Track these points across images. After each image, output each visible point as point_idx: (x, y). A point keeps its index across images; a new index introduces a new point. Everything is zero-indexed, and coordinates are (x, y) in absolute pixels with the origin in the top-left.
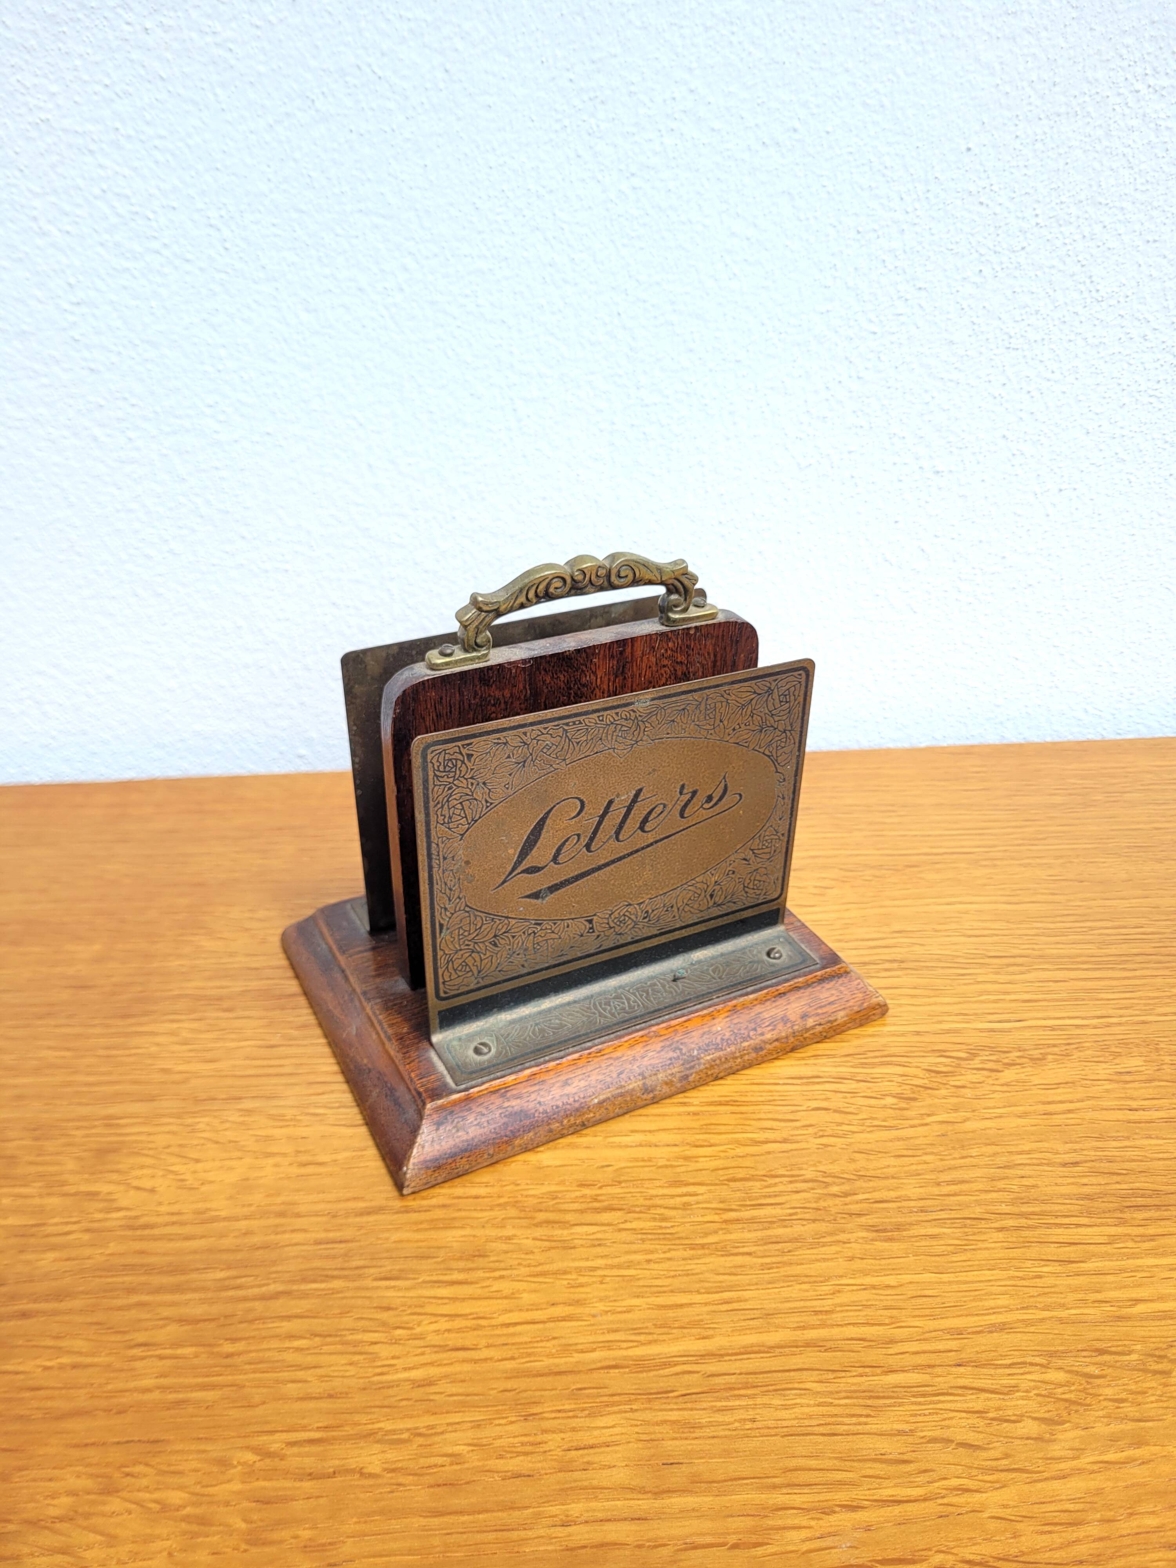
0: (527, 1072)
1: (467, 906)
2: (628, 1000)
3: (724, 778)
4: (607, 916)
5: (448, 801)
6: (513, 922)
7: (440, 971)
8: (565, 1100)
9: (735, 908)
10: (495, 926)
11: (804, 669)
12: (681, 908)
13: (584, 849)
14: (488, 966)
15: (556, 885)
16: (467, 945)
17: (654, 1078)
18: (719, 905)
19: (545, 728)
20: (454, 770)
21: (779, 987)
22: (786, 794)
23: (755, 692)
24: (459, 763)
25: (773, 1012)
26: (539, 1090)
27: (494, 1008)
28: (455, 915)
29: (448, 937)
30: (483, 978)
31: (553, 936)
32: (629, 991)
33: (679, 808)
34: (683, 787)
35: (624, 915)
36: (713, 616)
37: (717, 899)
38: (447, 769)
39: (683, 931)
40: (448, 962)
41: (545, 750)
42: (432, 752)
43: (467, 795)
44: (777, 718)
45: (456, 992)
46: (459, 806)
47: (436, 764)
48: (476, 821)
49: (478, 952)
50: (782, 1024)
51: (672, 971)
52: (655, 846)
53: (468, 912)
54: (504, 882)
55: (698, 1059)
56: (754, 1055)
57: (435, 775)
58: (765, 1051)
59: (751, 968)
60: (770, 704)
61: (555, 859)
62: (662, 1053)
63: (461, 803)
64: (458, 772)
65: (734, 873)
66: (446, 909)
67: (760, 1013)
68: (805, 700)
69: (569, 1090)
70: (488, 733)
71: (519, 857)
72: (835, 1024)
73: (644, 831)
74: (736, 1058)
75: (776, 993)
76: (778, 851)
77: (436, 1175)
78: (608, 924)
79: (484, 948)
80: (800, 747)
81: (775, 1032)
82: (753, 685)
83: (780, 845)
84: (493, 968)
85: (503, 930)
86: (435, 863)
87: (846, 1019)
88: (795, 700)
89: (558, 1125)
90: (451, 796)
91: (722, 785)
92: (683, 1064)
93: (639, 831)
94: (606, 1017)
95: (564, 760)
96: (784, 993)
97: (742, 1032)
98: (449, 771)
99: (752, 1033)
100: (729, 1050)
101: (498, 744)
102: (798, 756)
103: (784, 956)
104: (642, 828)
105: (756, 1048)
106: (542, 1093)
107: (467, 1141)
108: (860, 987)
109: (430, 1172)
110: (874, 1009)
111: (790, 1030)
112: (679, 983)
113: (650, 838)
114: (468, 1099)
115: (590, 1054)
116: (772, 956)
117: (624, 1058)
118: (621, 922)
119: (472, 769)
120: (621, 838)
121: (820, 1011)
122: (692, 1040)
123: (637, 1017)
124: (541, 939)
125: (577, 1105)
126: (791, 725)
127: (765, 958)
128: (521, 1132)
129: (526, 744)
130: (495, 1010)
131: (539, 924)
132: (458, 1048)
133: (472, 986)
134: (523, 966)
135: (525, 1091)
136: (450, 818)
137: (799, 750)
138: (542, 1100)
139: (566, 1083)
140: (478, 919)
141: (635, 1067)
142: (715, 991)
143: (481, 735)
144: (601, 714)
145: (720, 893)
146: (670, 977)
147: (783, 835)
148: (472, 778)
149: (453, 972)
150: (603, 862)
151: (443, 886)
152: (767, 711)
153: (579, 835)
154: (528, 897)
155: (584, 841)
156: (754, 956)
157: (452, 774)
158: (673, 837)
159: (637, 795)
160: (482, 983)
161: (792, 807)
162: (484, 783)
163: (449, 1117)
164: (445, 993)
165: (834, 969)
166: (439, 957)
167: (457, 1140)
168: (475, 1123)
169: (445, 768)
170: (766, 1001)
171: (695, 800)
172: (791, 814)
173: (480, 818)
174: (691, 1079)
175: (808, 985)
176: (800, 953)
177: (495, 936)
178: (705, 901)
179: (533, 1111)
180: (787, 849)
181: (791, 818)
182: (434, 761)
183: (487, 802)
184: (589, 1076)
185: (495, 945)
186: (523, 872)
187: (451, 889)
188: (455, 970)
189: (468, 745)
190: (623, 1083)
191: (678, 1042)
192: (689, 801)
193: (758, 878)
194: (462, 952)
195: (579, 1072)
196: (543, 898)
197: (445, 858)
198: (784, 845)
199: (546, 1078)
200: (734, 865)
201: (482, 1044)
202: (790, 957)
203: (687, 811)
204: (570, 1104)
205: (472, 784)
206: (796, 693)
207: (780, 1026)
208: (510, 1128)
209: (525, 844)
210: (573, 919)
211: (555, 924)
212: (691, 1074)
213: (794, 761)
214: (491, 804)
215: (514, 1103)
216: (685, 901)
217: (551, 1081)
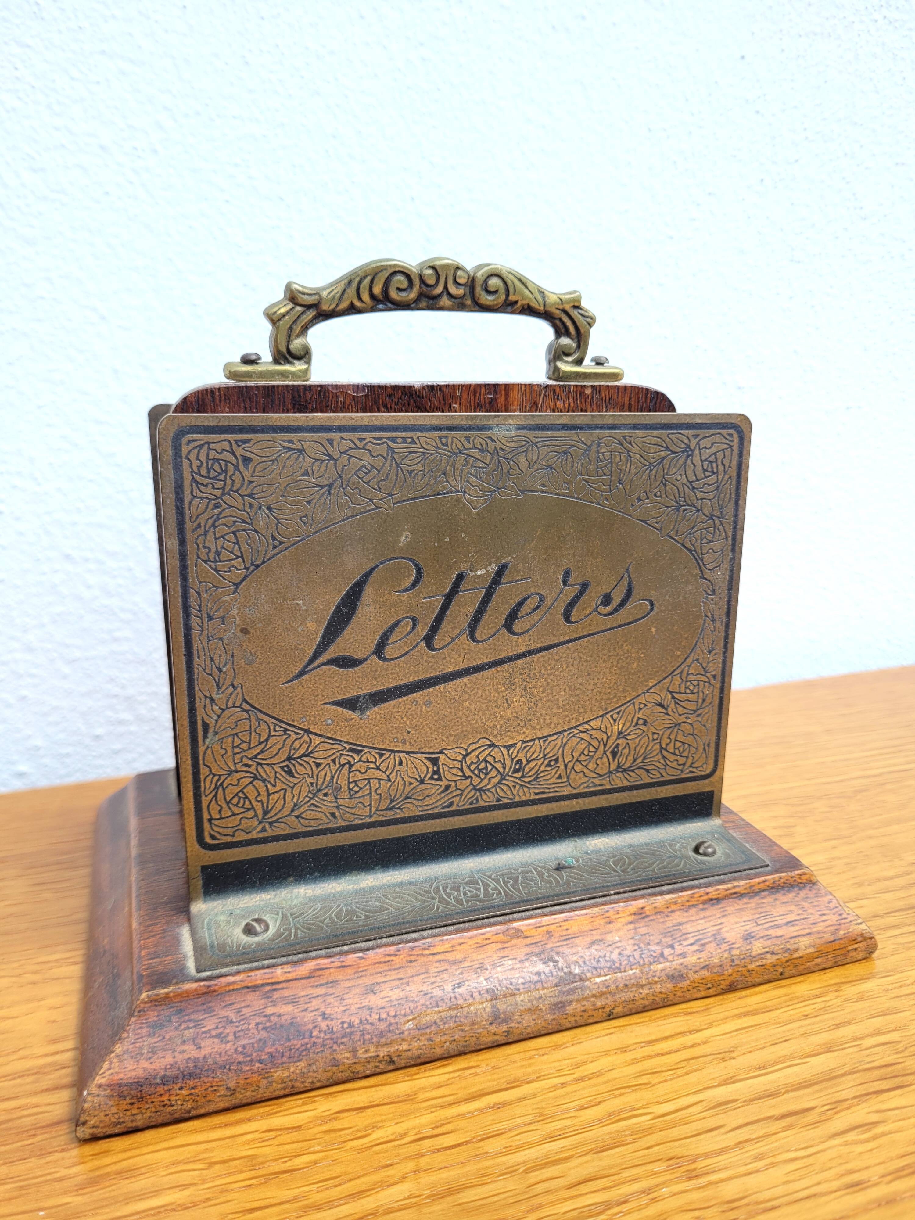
0: (311, 965)
1: (245, 700)
2: (486, 886)
3: (627, 571)
4: (460, 758)
5: (214, 526)
6: (317, 740)
7: (205, 801)
8: (365, 1014)
9: (647, 780)
10: (289, 742)
11: (735, 427)
12: (570, 765)
13: (423, 643)
14: (279, 806)
15: (381, 692)
16: (246, 765)
17: (510, 1000)
18: (625, 770)
19: (361, 440)
20: (222, 477)
21: (710, 890)
22: (717, 612)
23: (667, 448)
24: (231, 468)
25: (702, 924)
26: (326, 995)
27: (289, 876)
28: (226, 712)
29: (216, 747)
30: (271, 824)
31: (378, 774)
32: (490, 877)
33: (563, 605)
34: (567, 573)
35: (485, 760)
36: (616, 376)
37: (622, 760)
38: (213, 474)
39: (574, 802)
40: (216, 788)
41: (362, 475)
42: (189, 442)
43: (244, 521)
44: (700, 495)
45: (229, 839)
46: (232, 537)
47: (196, 463)
48: (257, 566)
49: (264, 781)
50: (713, 945)
51: (556, 859)
52: (528, 659)
53: (247, 711)
54: (302, 673)
55: (582, 980)
56: (670, 986)
57: (194, 480)
58: (688, 982)
59: (669, 863)
60: (690, 473)
61: (379, 651)
62: (527, 964)
63: (234, 533)
64: (229, 481)
65: (645, 723)
66: (212, 700)
67: (681, 924)
68: (739, 475)
69: (373, 1000)
70: (275, 429)
71: (323, 637)
72: (796, 955)
73: (511, 632)
74: (642, 986)
75: (705, 898)
76: (708, 701)
77: (135, 1111)
78: (461, 770)
79: (272, 775)
80: (734, 545)
81: (703, 955)
82: (665, 437)
83: (712, 693)
84: (286, 811)
85: (302, 751)
86: (194, 622)
87: (811, 950)
88: (725, 472)
89: (348, 1055)
90: (218, 519)
91: (625, 582)
92: (557, 985)
93: (504, 631)
94: (448, 903)
95: (390, 495)
96: (718, 900)
97: (652, 948)
98: (214, 478)
99: (667, 951)
100: (631, 972)
101: (291, 449)
102: (733, 559)
103: (719, 853)
104: (508, 625)
105: (673, 976)
106: (330, 999)
107: (196, 1060)
108: (832, 905)
109: (124, 1104)
110: (855, 940)
111: (726, 955)
112: (564, 874)
113: (522, 645)
114: (208, 993)
115: (412, 949)
116: (701, 851)
117: (466, 964)
118: (480, 770)
119: (251, 482)
120: (478, 635)
121: (771, 932)
122: (574, 950)
123: (494, 907)
124: (359, 776)
125: (382, 1026)
126: (721, 508)
127: (692, 854)
128: (285, 1059)
129: (331, 457)
130: (291, 879)
131: (358, 752)
132: (223, 924)
133: (254, 835)
134: (333, 815)
135: (303, 993)
136: (218, 553)
137: (733, 550)
138: (328, 1011)
139: (371, 990)
140: (263, 726)
141: (482, 979)
142: (613, 885)
143: (263, 430)
144: (444, 433)
145: (626, 751)
146: (554, 864)
147: (714, 677)
148: (250, 496)
149: (224, 805)
150: (450, 669)
151: (208, 662)
152: (685, 481)
153: (414, 620)
154: (339, 704)
155: (423, 630)
156: (675, 851)
157: (220, 484)
158: (555, 650)
159: (499, 573)
160: (270, 833)
161: (726, 637)
162: (269, 508)
163: (174, 1019)
164: (213, 837)
165: (793, 874)
166: (202, 777)
167: (180, 1057)
168: (214, 1033)
169: (209, 472)
170: (690, 907)
171: (585, 598)
172: (725, 647)
173: (263, 562)
174: (570, 1009)
175: (752, 893)
176: (743, 852)
177: (289, 758)
178: (605, 759)
179: (311, 1026)
180: (721, 699)
181: (725, 653)
182: (192, 457)
183: (274, 539)
184: (408, 984)
185: (290, 773)
186: (331, 662)
187: (220, 670)
188: (228, 803)
189: (245, 441)
190: (461, 1002)
191: (552, 949)
192: (577, 597)
193: (680, 737)
194: (238, 775)
195: (393, 975)
196: (362, 711)
197: (210, 618)
198: (717, 692)
199: (340, 977)
200: (645, 710)
201: (258, 921)
202: (727, 856)
203: (574, 613)
204: (372, 1024)
205: (251, 505)
206: (727, 462)
207: (711, 947)
208: (268, 1050)
209: (332, 617)
210: (408, 753)
211: (381, 755)
212: (570, 1002)
213: (726, 565)
214: (281, 543)
215: (285, 1009)
216: (576, 755)
217: (347, 984)
